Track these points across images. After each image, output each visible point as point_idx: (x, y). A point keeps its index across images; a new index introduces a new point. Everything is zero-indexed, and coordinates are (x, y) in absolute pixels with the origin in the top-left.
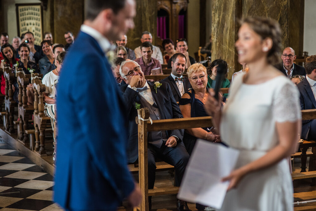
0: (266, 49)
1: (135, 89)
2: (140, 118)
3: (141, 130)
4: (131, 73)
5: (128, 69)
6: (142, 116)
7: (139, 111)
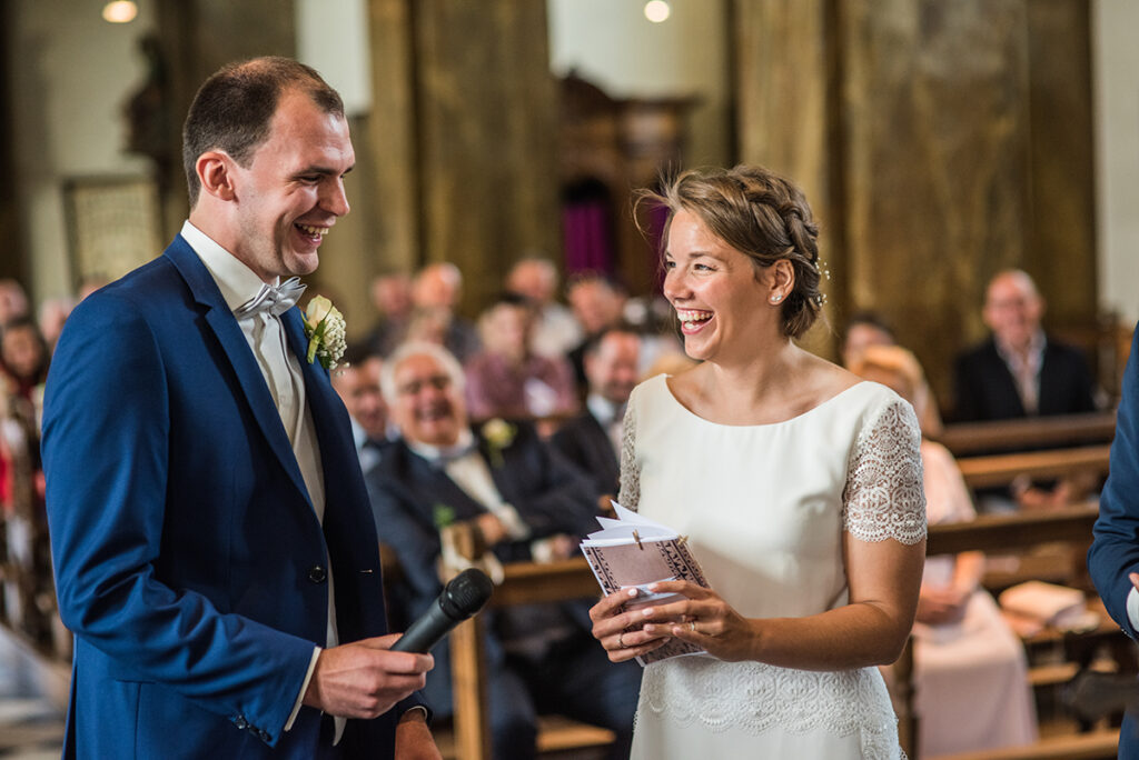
0: (777, 296)
6: (460, 552)
7: (447, 536)
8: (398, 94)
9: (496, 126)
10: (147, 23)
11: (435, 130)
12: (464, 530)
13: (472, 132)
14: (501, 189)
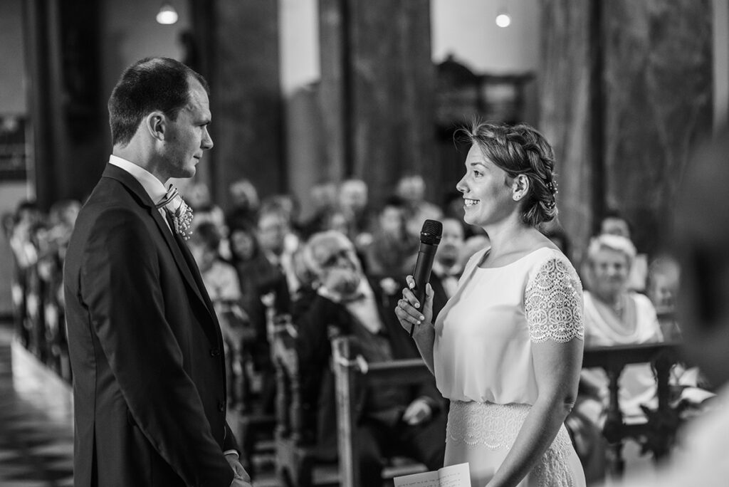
0: (517, 196)
1: (336, 297)
2: (340, 360)
3: (343, 386)
4: (332, 261)
5: (324, 253)
6: (342, 355)
7: (335, 344)
8: (336, 71)
9: (396, 92)
10: (185, 25)
11: (359, 94)
12: (345, 340)
13: (381, 96)
14: (399, 131)
